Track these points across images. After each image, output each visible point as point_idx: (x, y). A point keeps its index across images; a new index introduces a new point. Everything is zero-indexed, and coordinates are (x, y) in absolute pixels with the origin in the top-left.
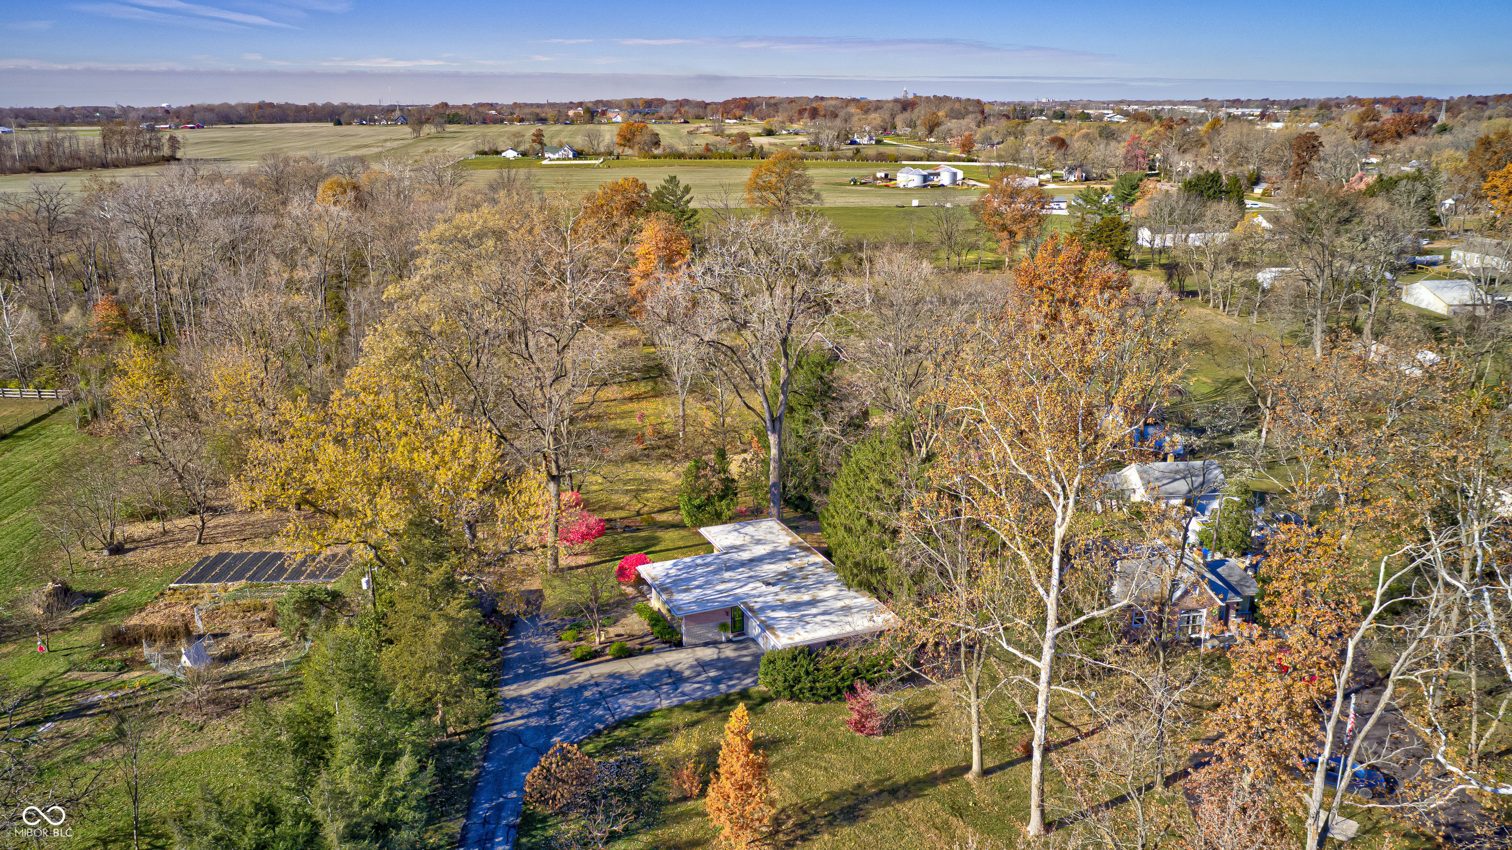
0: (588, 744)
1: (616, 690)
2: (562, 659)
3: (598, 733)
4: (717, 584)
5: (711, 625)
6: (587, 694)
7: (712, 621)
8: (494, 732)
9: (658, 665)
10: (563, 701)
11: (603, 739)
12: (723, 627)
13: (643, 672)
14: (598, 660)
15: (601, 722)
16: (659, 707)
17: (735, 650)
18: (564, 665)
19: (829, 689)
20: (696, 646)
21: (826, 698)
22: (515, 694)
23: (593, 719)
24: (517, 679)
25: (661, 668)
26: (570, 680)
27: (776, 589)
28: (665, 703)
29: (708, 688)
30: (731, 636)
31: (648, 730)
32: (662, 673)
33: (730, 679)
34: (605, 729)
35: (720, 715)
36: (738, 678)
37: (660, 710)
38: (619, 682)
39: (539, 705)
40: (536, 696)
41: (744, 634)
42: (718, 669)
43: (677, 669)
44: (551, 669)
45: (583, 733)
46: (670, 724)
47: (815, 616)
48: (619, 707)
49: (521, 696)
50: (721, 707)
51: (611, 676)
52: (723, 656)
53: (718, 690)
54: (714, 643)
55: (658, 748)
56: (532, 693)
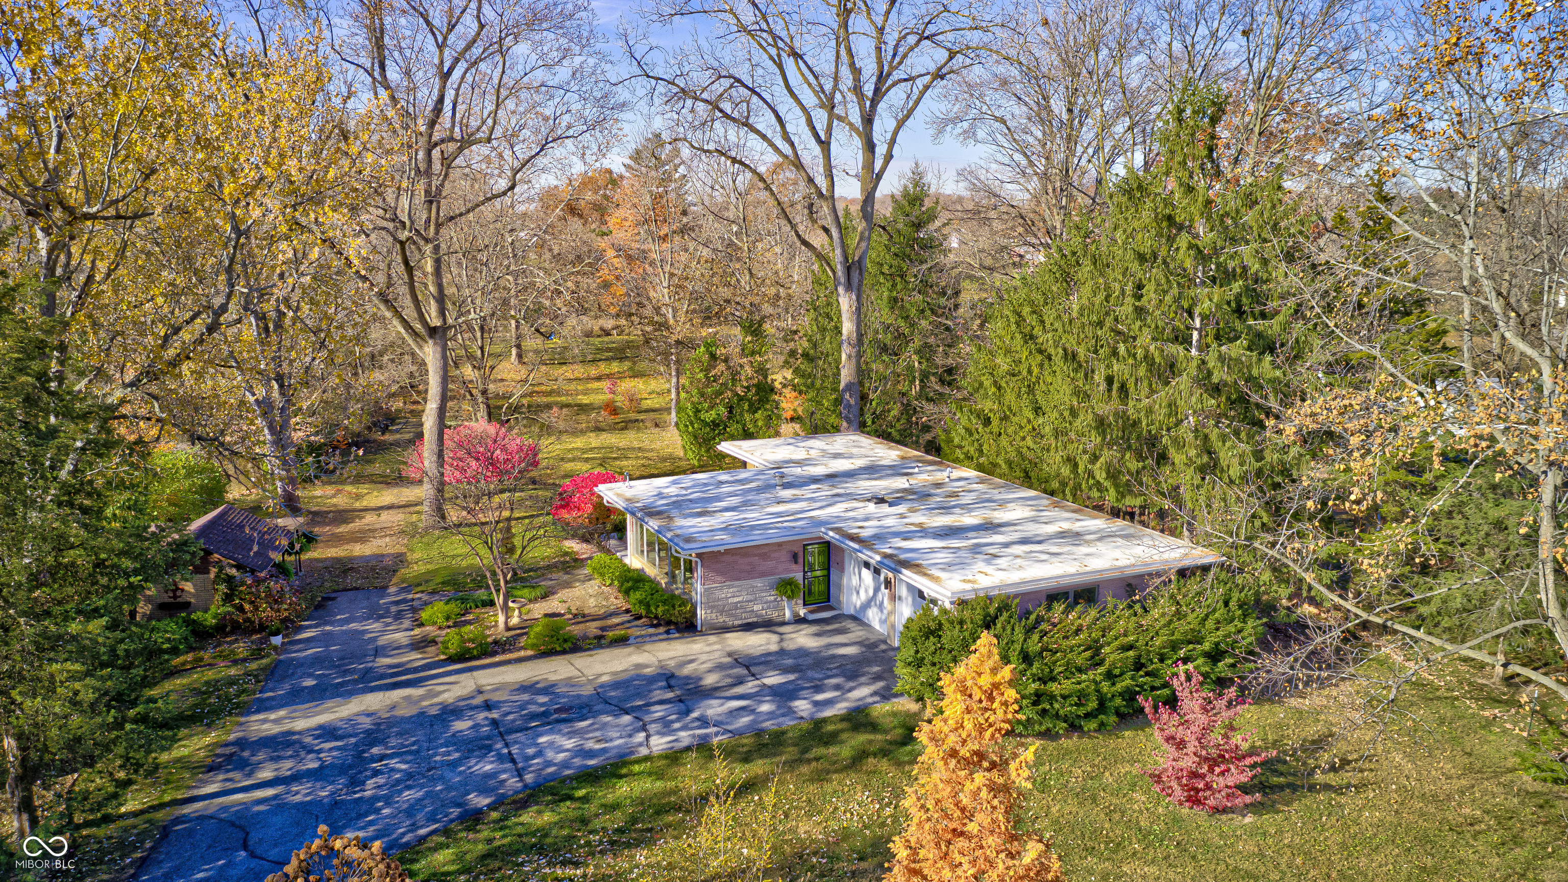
0: (440, 847)
1: (534, 716)
2: (415, 658)
3: (473, 818)
4: (768, 505)
5: (759, 583)
6: (461, 725)
7: (762, 575)
8: (178, 820)
9: (638, 666)
10: (393, 742)
11: (485, 834)
12: (786, 587)
13: (605, 679)
14: (497, 659)
15: (483, 791)
16: (644, 751)
17: (818, 635)
18: (416, 670)
19: (1082, 697)
20: (726, 629)
21: (1074, 727)
22: (276, 729)
23: (464, 783)
24: (297, 697)
25: (648, 671)
26: (423, 698)
27: (901, 509)
28: (659, 743)
29: (765, 708)
30: (802, 612)
31: (614, 807)
32: (652, 680)
33: (818, 689)
34: (492, 807)
35: (805, 769)
36: (837, 687)
37: (647, 759)
38: (542, 699)
39: (330, 752)
40: (328, 732)
41: (832, 608)
42: (785, 671)
43: (687, 670)
44: (383, 676)
45: (432, 819)
46: (675, 792)
47: (1007, 545)
48: (539, 754)
49: (290, 733)
50: (806, 750)
51: (524, 688)
52: (790, 646)
53: (791, 712)
54: (767, 625)
55: (641, 856)
56: (321, 727)
